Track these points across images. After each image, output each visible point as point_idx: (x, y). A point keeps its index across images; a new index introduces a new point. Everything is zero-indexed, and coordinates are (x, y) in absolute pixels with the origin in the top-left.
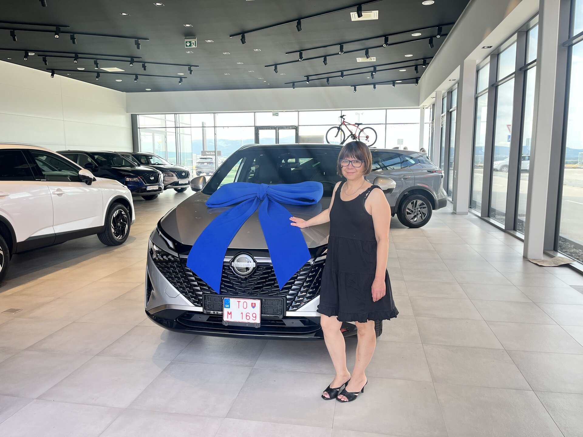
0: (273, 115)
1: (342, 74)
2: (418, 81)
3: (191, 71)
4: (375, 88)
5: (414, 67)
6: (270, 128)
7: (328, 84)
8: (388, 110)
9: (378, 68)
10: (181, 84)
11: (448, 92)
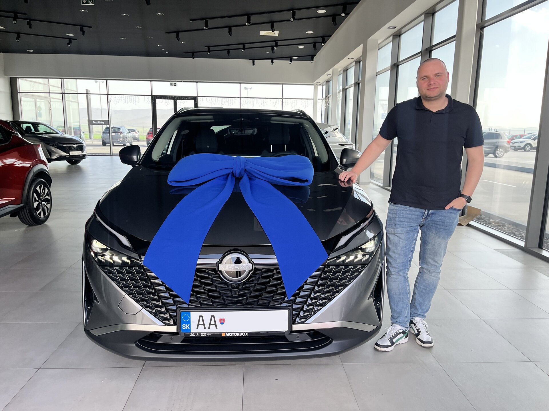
0: (171, 84)
1: (244, 46)
2: (313, 59)
3: (83, 33)
4: (272, 62)
5: (313, 44)
6: (168, 97)
7: (229, 56)
8: (284, 85)
9: (279, 43)
10: (70, 46)
11: (343, 70)
